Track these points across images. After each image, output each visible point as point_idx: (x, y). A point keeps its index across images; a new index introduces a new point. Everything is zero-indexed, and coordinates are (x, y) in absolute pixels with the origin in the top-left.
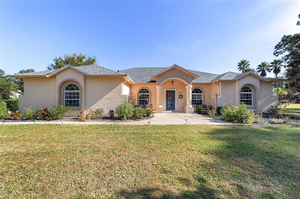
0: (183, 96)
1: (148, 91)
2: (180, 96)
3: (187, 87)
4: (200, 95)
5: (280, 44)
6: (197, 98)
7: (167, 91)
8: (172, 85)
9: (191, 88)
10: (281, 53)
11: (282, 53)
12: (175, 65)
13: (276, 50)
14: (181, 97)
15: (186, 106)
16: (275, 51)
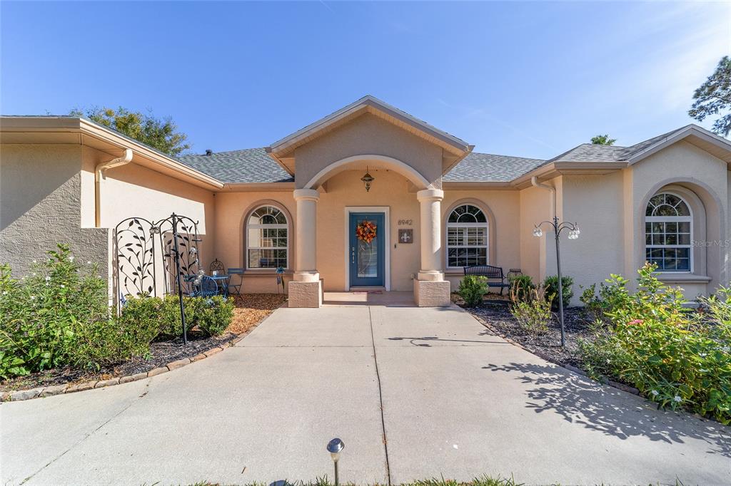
0: (415, 234)
1: (283, 218)
2: (401, 232)
3: (421, 196)
4: (479, 229)
5: (712, 83)
6: (466, 241)
7: (352, 216)
8: (368, 190)
9: (436, 199)
10: (713, 109)
11: (716, 109)
12: (369, 102)
13: (699, 102)
14: (405, 236)
15: (420, 275)
16: (694, 106)
